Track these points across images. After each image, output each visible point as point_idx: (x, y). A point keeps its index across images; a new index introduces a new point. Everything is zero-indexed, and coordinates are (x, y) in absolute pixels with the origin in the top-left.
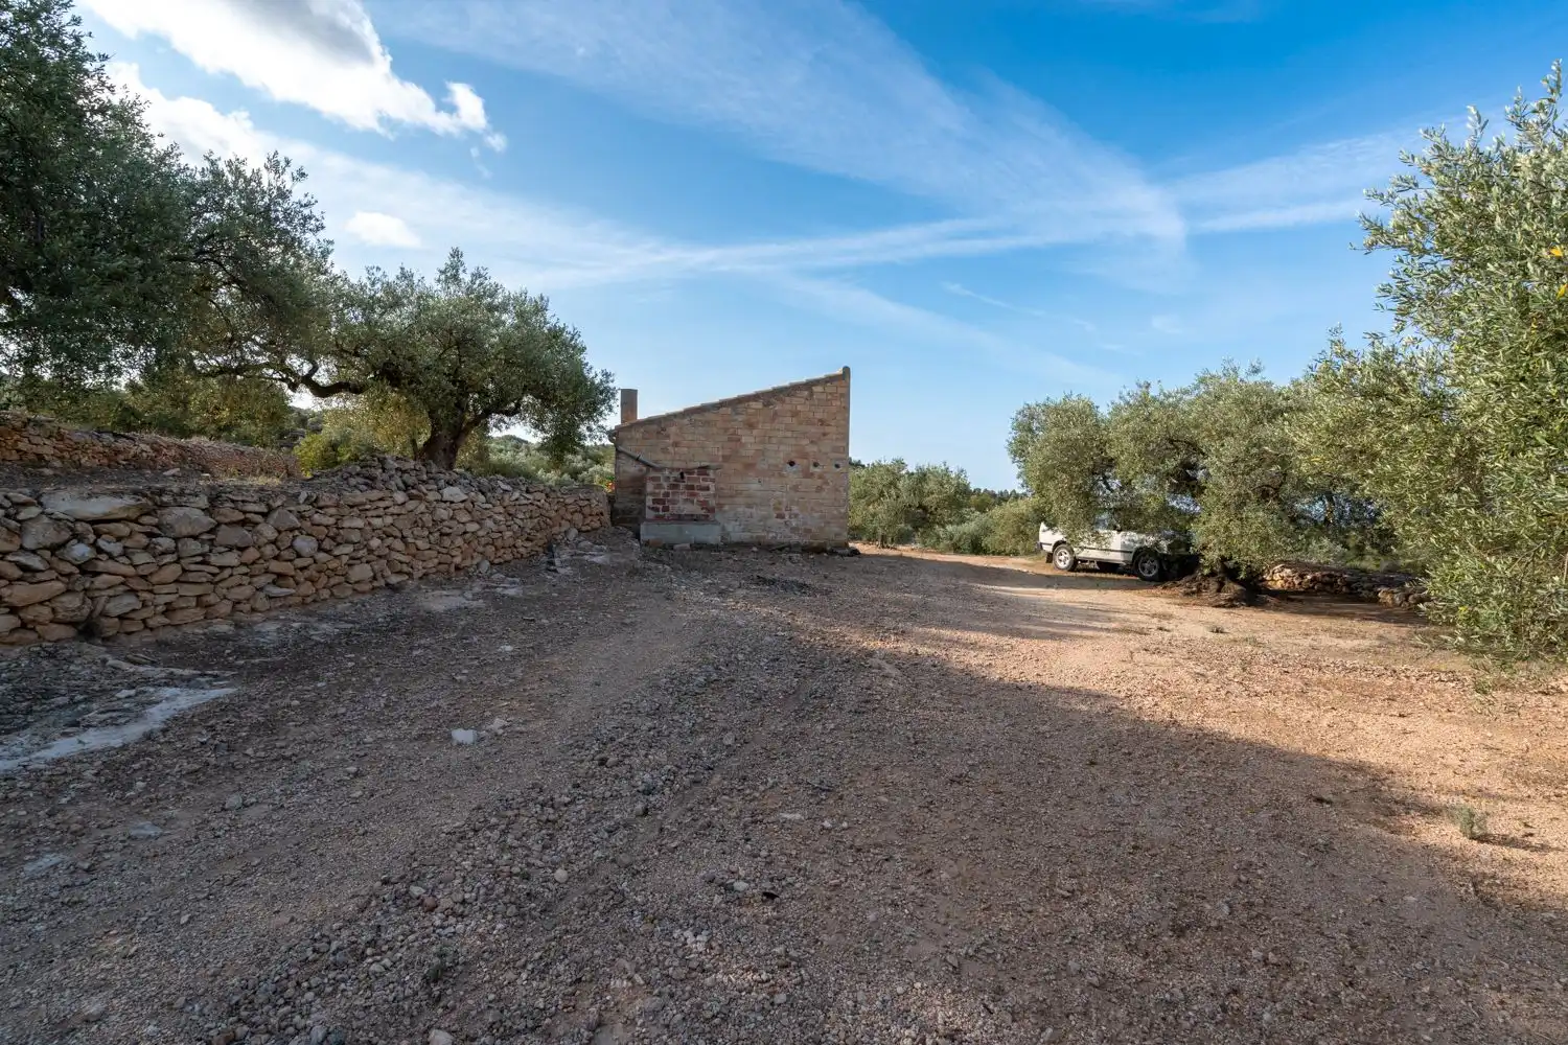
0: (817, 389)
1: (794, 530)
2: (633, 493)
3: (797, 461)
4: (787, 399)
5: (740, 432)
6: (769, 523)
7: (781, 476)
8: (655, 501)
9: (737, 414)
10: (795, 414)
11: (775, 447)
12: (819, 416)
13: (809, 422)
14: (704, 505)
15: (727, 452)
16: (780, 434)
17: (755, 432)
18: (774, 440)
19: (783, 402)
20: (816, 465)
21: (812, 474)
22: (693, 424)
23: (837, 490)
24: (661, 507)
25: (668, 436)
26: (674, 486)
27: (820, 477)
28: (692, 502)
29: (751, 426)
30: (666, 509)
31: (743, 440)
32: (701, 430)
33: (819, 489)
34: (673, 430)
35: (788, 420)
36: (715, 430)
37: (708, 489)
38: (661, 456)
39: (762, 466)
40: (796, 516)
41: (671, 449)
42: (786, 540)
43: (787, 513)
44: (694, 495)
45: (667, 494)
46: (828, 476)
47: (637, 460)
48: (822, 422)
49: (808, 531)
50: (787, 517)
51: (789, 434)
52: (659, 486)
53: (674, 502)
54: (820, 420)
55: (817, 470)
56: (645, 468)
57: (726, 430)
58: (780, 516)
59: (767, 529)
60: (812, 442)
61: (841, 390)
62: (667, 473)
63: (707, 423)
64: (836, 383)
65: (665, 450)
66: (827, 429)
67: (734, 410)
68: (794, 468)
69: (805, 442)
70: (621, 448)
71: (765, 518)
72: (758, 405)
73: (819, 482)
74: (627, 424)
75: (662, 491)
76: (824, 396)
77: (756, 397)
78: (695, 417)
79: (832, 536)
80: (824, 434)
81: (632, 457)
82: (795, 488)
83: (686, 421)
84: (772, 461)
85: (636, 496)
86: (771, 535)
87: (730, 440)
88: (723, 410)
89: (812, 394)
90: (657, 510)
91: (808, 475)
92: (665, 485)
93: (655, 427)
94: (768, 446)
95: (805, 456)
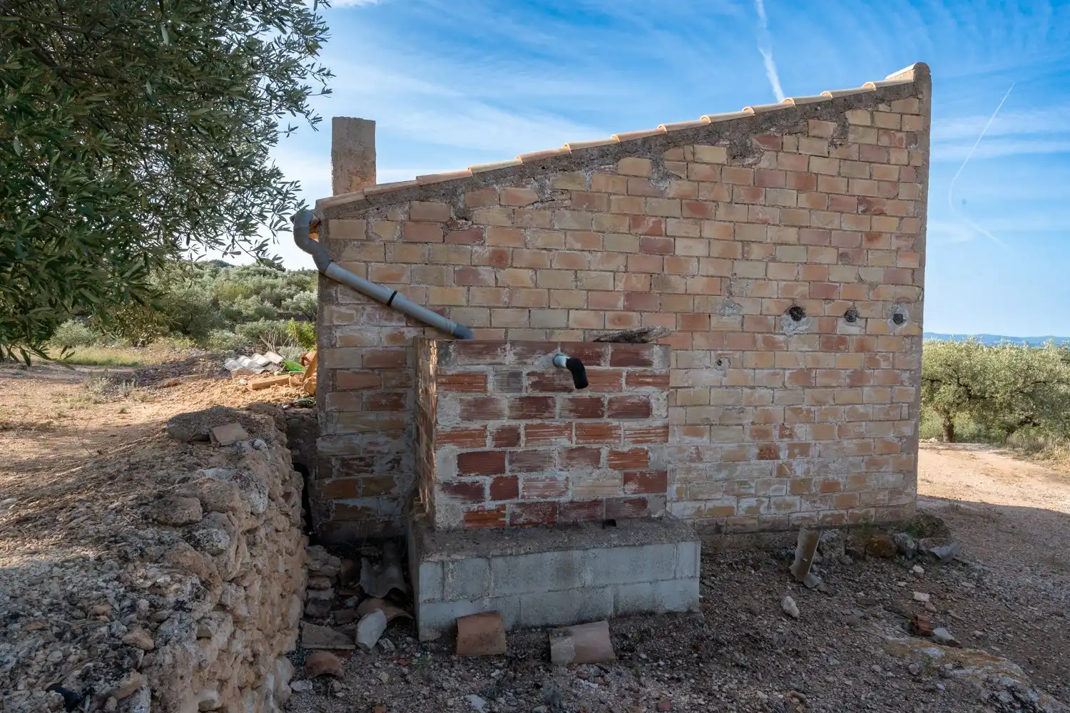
0: (857, 117)
1: (800, 487)
2: (374, 406)
3: (811, 307)
4: (789, 141)
5: (672, 226)
6: (741, 470)
7: (771, 345)
8: (466, 463)
9: (666, 176)
10: (806, 182)
11: (757, 270)
12: (859, 188)
13: (834, 203)
14: (629, 464)
15: (639, 283)
16: (771, 234)
17: (710, 230)
18: (756, 251)
19: (780, 148)
20: (850, 317)
21: (842, 340)
22: (547, 201)
23: (896, 381)
24: (487, 481)
25: (478, 237)
26: (534, 406)
27: (862, 348)
28: (595, 458)
29: (697, 210)
30: (506, 489)
31: (681, 247)
32: (568, 219)
33: (857, 380)
34: (490, 216)
35: (790, 198)
36: (607, 220)
37: (643, 410)
38: (458, 295)
39: (726, 321)
40: (804, 449)
41: (486, 273)
42: (780, 514)
43: (783, 444)
44: (603, 434)
45: (509, 437)
46: (878, 345)
47: (388, 304)
48: (867, 206)
49: (830, 487)
50: (783, 455)
51: (791, 234)
52: (482, 408)
53: (535, 463)
54: (862, 200)
55: (854, 329)
56: (411, 332)
57: (636, 220)
58: (767, 453)
59: (737, 488)
60: (842, 256)
61: (911, 124)
62: (509, 358)
63: (587, 201)
64: (898, 105)
65: (466, 277)
66: (879, 224)
67: (656, 164)
68: (802, 326)
69: (829, 256)
70: (335, 269)
71: (732, 460)
72: (714, 154)
73: (855, 360)
74: (354, 196)
75: (493, 425)
76: (871, 138)
77: (711, 133)
78: (556, 180)
79: (882, 497)
80: (872, 237)
81: (372, 298)
82: (804, 378)
83: (528, 192)
84: (749, 308)
85: (386, 416)
86: (746, 503)
87: (647, 249)
88: (627, 163)
89: (844, 128)
90: (474, 492)
91: (833, 343)
92: (505, 400)
93: (438, 206)
94: (741, 268)
95: (826, 293)
